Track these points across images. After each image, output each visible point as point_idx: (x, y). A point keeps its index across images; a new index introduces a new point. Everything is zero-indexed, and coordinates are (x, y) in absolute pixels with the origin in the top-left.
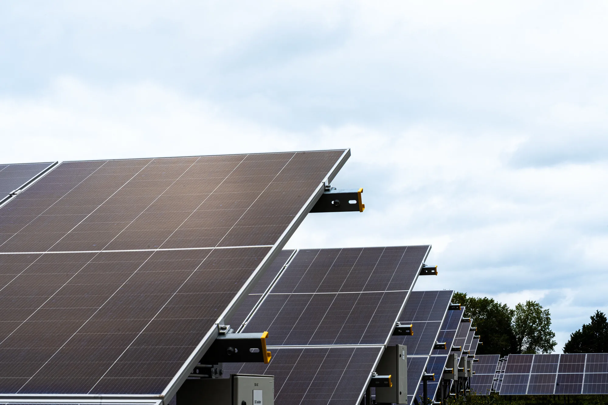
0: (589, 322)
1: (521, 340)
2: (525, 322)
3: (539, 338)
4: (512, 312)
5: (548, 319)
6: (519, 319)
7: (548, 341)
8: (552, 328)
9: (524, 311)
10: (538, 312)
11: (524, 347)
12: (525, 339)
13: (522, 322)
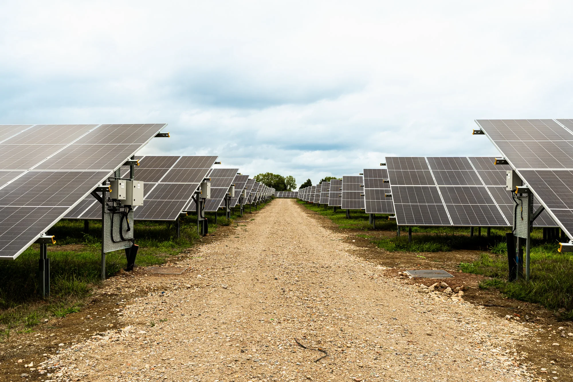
0: (306, 181)
1: (287, 186)
2: (289, 181)
3: (292, 186)
4: (285, 178)
5: (295, 181)
6: (287, 180)
7: (294, 186)
8: (296, 183)
9: (288, 178)
10: (292, 178)
11: (288, 188)
12: (288, 186)
13: (288, 181)
